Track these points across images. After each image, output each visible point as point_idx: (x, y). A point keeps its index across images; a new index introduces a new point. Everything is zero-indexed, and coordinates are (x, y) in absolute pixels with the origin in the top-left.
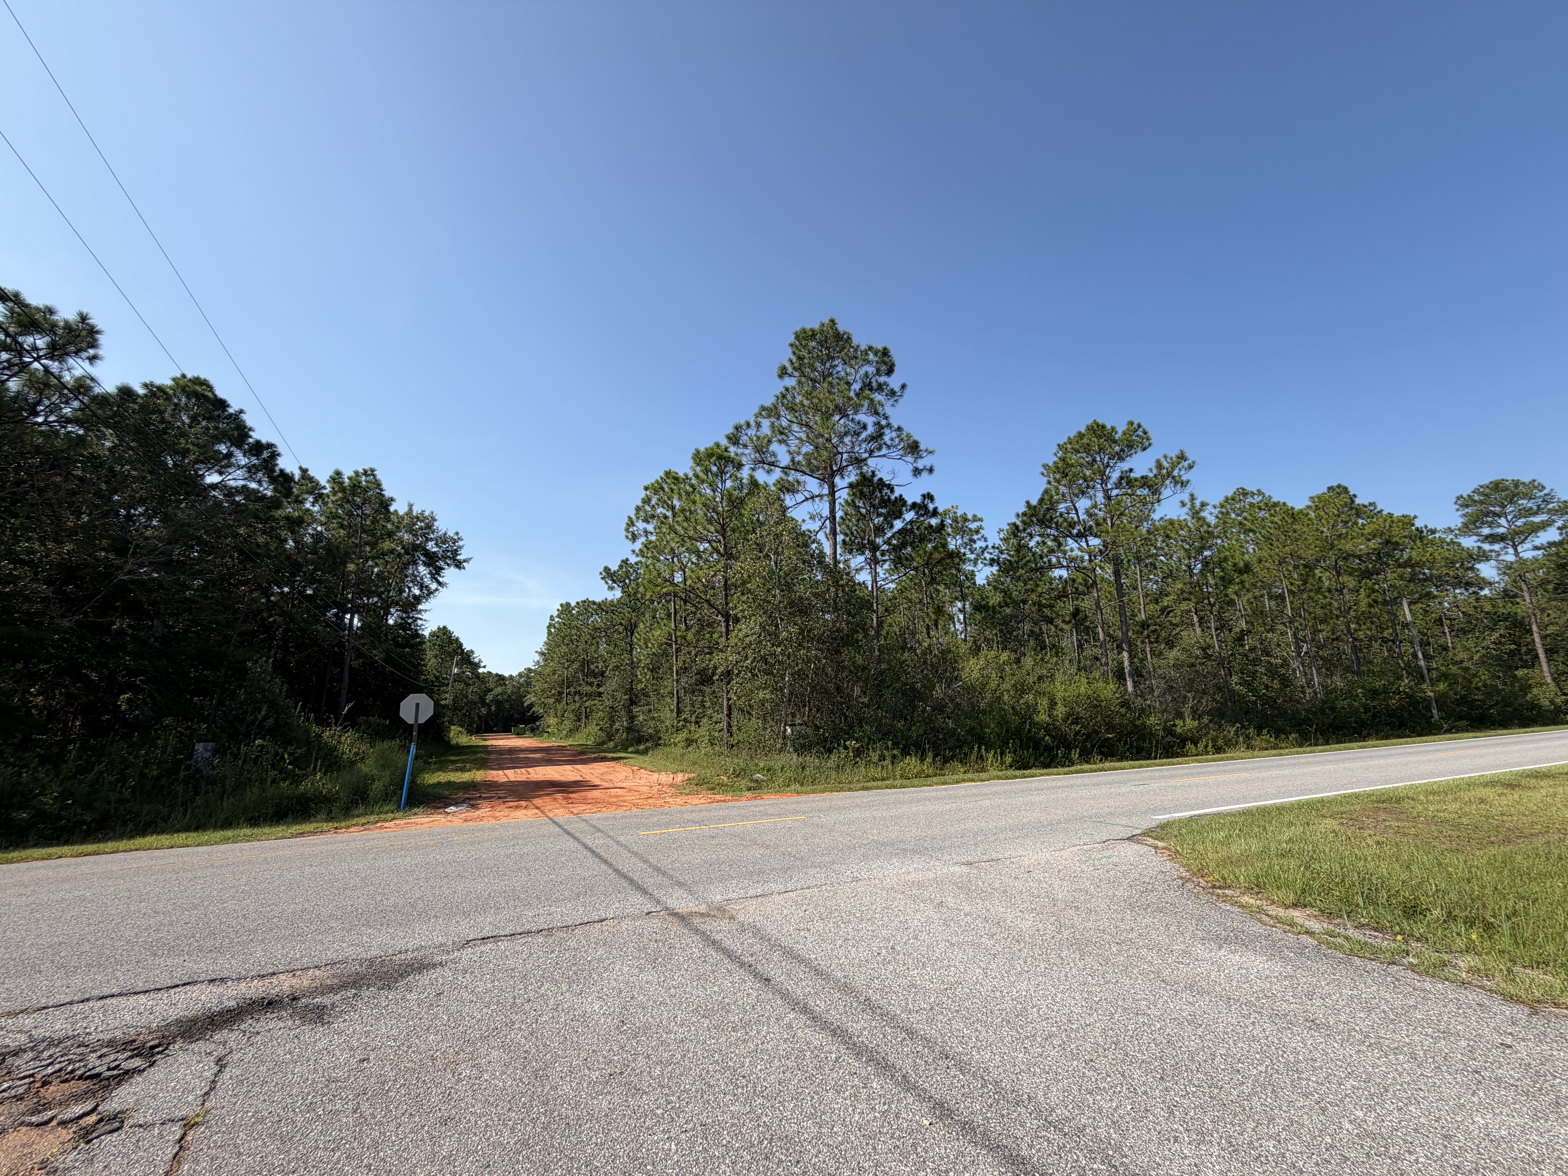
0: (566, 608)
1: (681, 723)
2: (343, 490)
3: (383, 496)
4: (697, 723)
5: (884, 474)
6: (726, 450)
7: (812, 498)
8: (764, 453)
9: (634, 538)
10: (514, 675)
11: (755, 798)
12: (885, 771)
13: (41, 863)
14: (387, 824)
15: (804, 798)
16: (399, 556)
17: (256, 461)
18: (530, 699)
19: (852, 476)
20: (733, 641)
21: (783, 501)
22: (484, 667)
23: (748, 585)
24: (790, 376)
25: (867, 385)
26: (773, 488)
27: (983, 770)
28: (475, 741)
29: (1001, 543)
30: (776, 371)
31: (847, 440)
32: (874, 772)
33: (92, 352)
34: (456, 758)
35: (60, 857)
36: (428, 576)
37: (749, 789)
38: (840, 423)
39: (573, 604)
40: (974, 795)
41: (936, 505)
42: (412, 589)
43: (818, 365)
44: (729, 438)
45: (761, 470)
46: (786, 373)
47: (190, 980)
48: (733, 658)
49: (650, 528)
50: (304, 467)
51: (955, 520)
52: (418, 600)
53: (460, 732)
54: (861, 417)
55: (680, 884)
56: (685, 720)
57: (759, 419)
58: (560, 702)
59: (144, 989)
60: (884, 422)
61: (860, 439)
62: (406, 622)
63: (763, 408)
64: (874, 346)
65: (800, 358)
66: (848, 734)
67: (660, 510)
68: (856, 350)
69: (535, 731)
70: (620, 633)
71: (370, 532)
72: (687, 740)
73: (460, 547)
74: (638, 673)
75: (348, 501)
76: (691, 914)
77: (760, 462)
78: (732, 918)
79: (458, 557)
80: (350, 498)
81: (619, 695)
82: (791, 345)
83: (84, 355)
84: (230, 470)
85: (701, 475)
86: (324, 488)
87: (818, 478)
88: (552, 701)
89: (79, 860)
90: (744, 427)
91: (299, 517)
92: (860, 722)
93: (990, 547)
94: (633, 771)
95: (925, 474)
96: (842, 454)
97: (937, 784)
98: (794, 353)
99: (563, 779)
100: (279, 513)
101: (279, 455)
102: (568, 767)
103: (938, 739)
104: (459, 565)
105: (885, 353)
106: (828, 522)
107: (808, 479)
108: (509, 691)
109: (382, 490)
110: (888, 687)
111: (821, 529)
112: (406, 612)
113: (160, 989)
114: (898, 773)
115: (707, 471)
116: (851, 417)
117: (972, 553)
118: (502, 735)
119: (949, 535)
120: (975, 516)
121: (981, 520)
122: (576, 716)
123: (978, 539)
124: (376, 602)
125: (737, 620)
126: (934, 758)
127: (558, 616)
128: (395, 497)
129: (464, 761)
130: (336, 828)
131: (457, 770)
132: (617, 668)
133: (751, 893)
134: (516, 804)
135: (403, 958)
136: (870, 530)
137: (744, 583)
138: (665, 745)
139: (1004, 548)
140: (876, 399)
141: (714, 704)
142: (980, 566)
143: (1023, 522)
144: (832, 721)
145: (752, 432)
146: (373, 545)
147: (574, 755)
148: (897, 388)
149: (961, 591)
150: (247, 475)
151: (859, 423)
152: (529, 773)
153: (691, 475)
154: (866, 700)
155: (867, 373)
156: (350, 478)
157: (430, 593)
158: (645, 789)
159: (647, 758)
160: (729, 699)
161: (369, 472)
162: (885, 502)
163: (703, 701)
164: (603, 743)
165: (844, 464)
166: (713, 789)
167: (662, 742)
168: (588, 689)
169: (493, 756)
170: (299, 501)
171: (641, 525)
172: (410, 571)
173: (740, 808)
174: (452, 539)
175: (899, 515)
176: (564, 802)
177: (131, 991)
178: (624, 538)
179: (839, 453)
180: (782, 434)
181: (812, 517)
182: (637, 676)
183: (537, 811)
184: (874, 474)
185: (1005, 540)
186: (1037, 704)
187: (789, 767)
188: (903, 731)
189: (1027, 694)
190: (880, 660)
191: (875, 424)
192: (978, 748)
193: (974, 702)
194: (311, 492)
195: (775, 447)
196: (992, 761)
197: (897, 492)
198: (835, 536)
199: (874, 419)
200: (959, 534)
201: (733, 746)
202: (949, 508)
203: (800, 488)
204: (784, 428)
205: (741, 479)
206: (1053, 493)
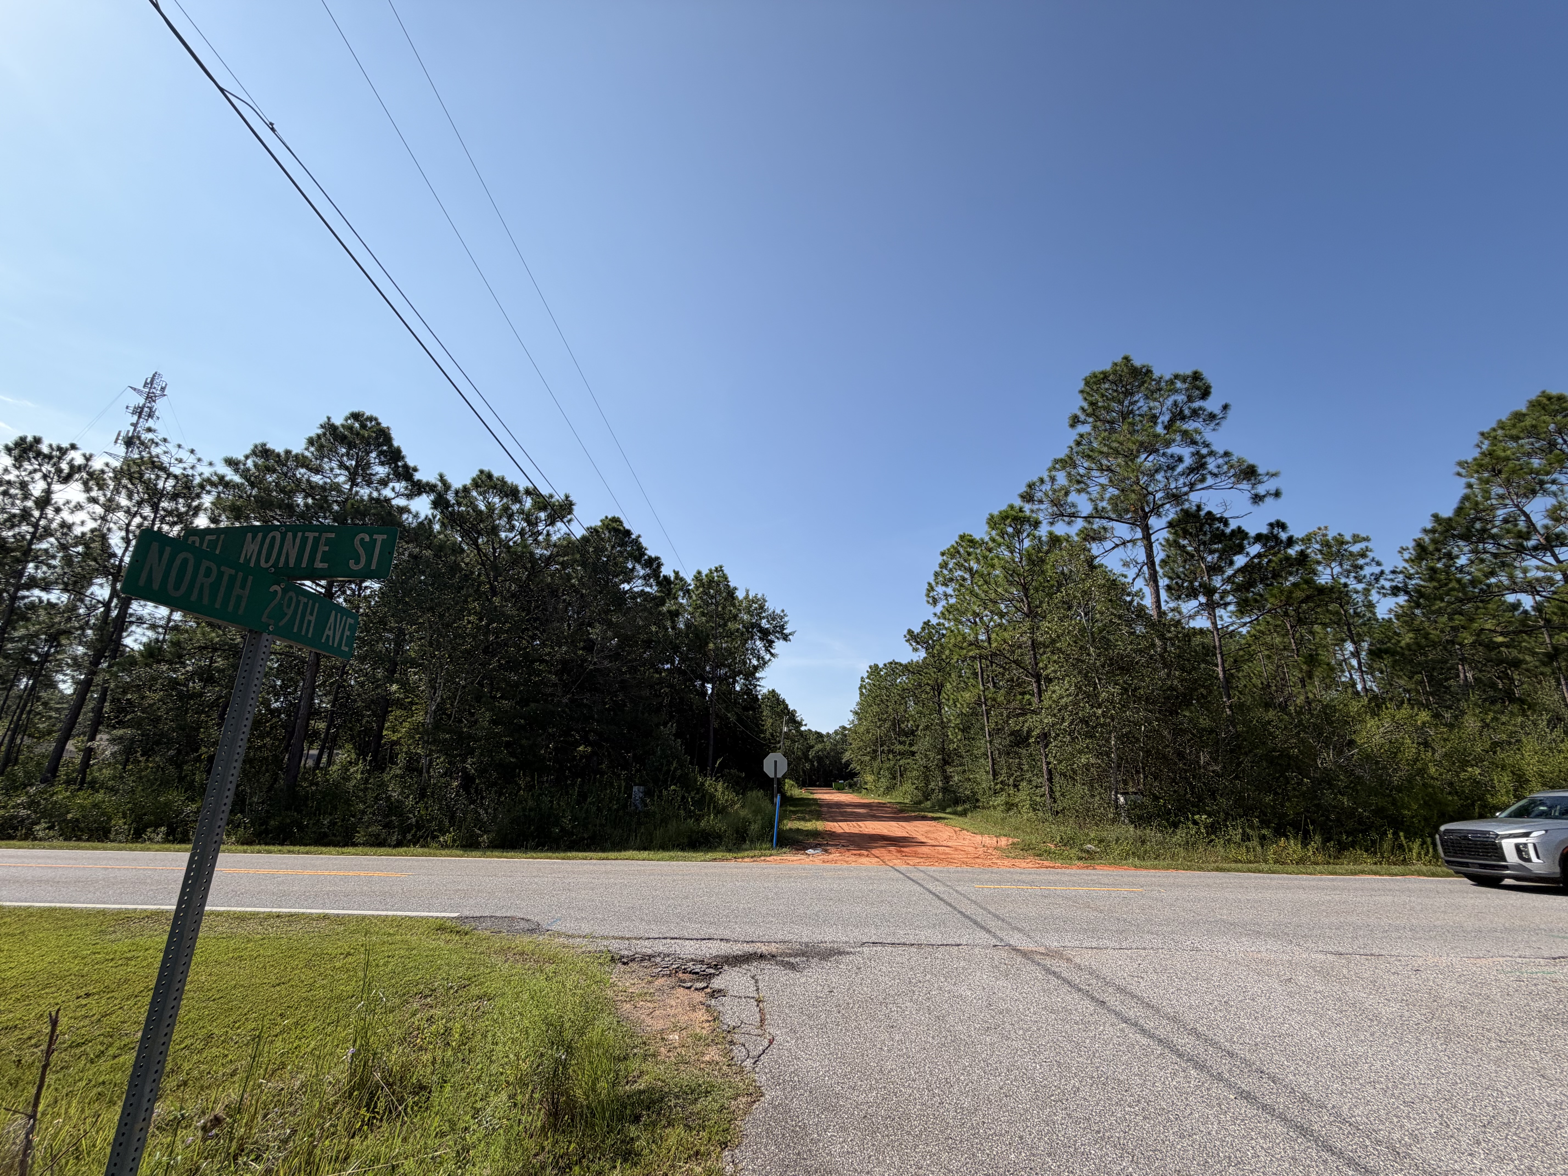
0: (874, 670)
1: (999, 786)
2: (703, 585)
3: (729, 586)
4: (1015, 786)
5: (1212, 508)
6: (1021, 510)
7: (1124, 543)
8: (1062, 506)
9: (935, 602)
10: (831, 733)
11: (1087, 867)
12: (1251, 853)
16: (742, 634)
17: (649, 571)
18: (846, 756)
19: (1171, 512)
20: (1047, 703)
21: (1089, 551)
22: (806, 725)
23: (1058, 645)
24: (1083, 423)
25: (1178, 415)
26: (1076, 539)
27: (1404, 862)
28: (808, 794)
29: (1407, 565)
30: (1066, 422)
31: (1159, 477)
32: (1233, 852)
33: (569, 517)
36: (763, 648)
37: (1080, 859)
38: (1147, 461)
39: (881, 666)
40: (1373, 889)
41: (1291, 533)
42: (752, 660)
43: (1114, 405)
44: (1022, 497)
45: (1060, 522)
46: (1079, 421)
48: (1049, 720)
49: (949, 591)
50: (677, 571)
51: (1326, 544)
52: (756, 668)
53: (793, 785)
54: (1174, 450)
55: (1019, 930)
56: (1002, 782)
57: (1053, 473)
58: (875, 760)
60: (1204, 451)
61: (1176, 473)
62: (749, 688)
63: (1056, 461)
64: (1181, 372)
65: (1092, 404)
66: (1198, 806)
67: (959, 573)
68: (1159, 382)
69: (854, 787)
70: (927, 693)
71: (722, 616)
72: (1007, 803)
73: (786, 622)
74: (949, 733)
75: (706, 594)
76: (1032, 952)
77: (1059, 516)
78: (1069, 959)
79: (785, 631)
80: (707, 591)
81: (931, 755)
82: (1082, 392)
84: (634, 580)
85: (998, 538)
86: (690, 585)
87: (1127, 523)
88: (867, 758)
90: (1038, 484)
91: (676, 609)
92: (1213, 794)
93: (1387, 571)
94: (955, 831)
95: (1269, 500)
96: (1154, 493)
97: (1321, 873)
98: (1086, 399)
99: (891, 834)
100: (664, 608)
101: (662, 564)
103: (1328, 819)
104: (786, 638)
105: (1196, 376)
106: (1145, 568)
107: (1116, 524)
108: (828, 748)
109: (728, 582)
110: (1246, 754)
111: (1138, 576)
112: (749, 680)
114: (1271, 856)
115: (1002, 534)
116: (1162, 452)
117: (1360, 581)
118: (825, 790)
119: (1319, 563)
120: (1355, 536)
121: (1367, 539)
122: (891, 774)
123: (1367, 564)
124: (726, 673)
125: (1049, 680)
126: (1323, 843)
127: (868, 677)
128: (737, 586)
129: (802, 812)
131: (799, 819)
132: (927, 728)
133: (1087, 945)
134: (858, 852)
136: (1202, 570)
137: (1053, 641)
138: (984, 808)
139: (1412, 571)
140: (1192, 428)
141: (1032, 767)
142: (1375, 596)
143: (1435, 539)
144: (1175, 791)
145: (1047, 487)
146: (724, 627)
147: (895, 813)
148: (1217, 411)
150: (644, 582)
151: (1172, 456)
152: (860, 826)
153: (987, 539)
154: (1217, 768)
155: (1175, 402)
156: (707, 576)
157: (765, 663)
158: (970, 849)
159: (966, 820)
160: (1048, 763)
161: (719, 569)
162: (1219, 536)
163: (1020, 764)
164: (920, 802)
165: (1159, 503)
166: (1040, 855)
167: (981, 804)
168: (898, 748)
169: (825, 809)
170: (675, 597)
171: (940, 589)
172: (750, 646)
173: (1071, 874)
174: (779, 616)
175: (1240, 549)
176: (899, 855)
178: (925, 602)
179: (1150, 493)
180: (1080, 483)
181: (1126, 564)
182: (948, 736)
183: (878, 859)
184: (1199, 508)
185: (1412, 561)
186: (1492, 780)
187: (1126, 839)
188: (1273, 807)
189: (1472, 766)
190: (1232, 721)
191: (1193, 454)
192: (1394, 834)
193: (1381, 776)
194: (681, 589)
195: (1073, 497)
196: (1419, 853)
197: (1233, 525)
198: (1156, 582)
199: (1192, 449)
200: (1334, 560)
201: (1057, 813)
202: (1311, 531)
203: (1108, 535)
204: (1082, 476)
205: (1040, 538)
206: (1479, 499)
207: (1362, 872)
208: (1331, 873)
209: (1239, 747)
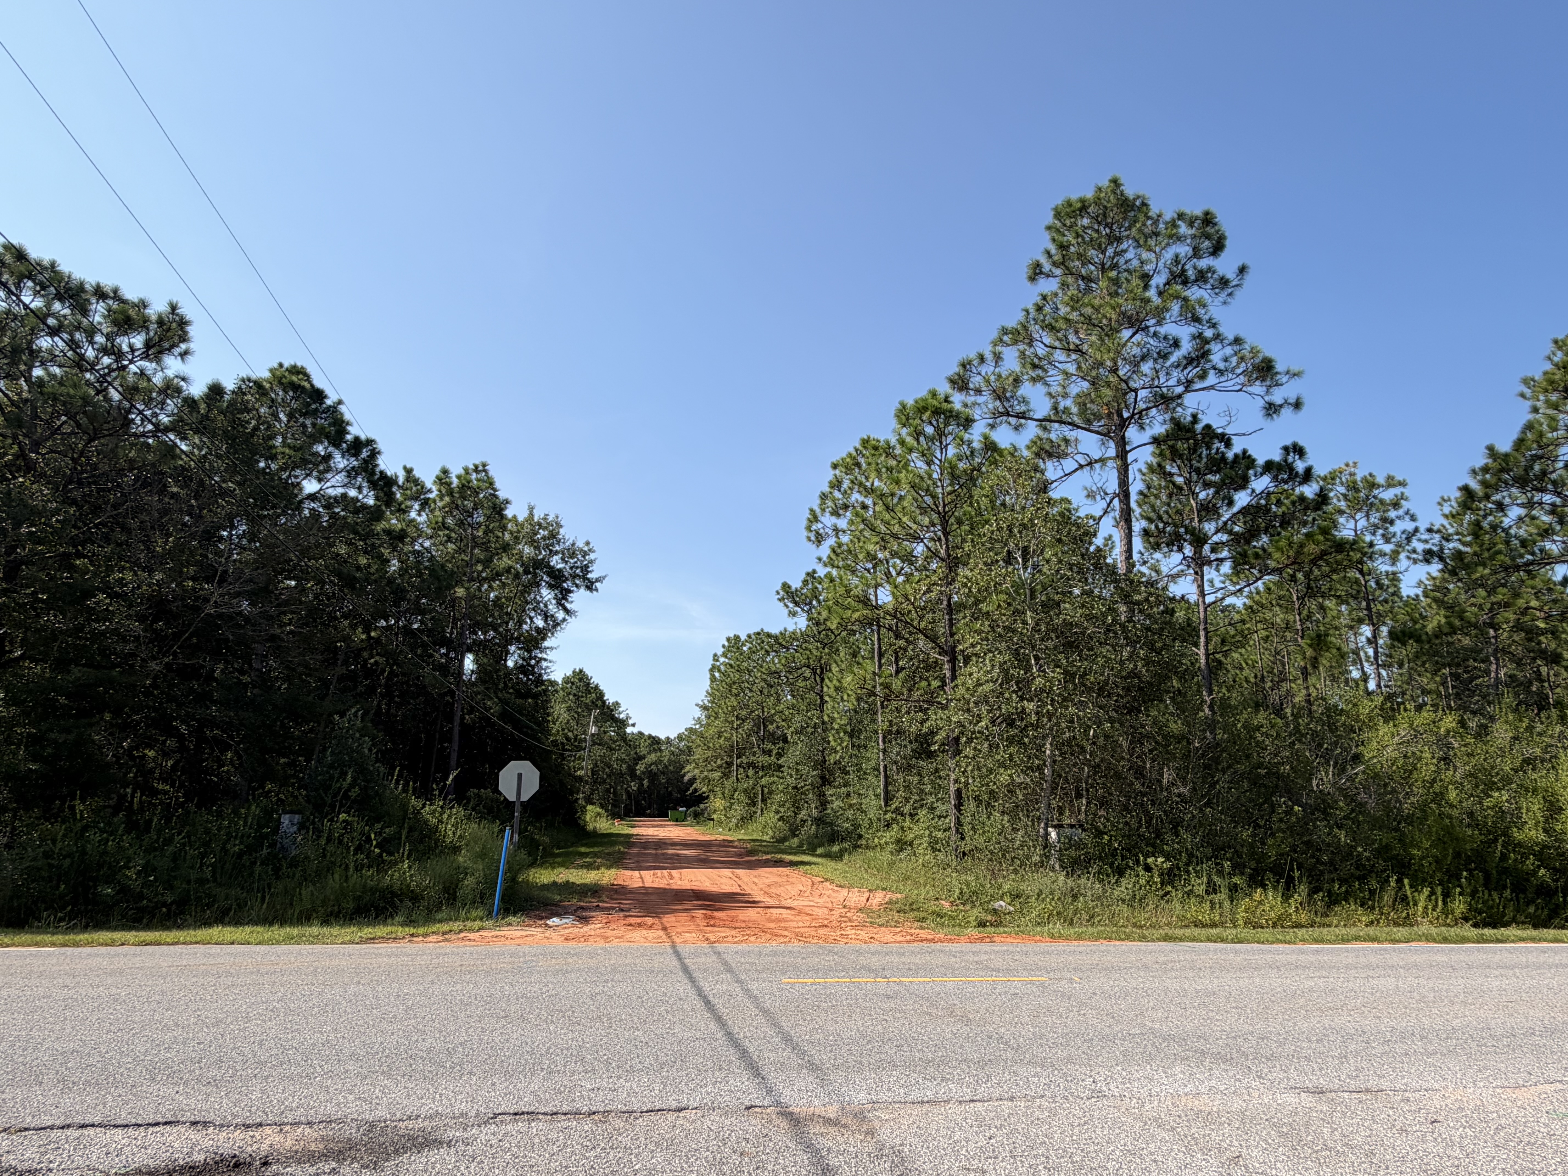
0: (734, 643)
1: (890, 815)
2: (451, 493)
3: (497, 497)
4: (913, 815)
5: (1212, 418)
6: (947, 400)
7: (1090, 464)
8: (1008, 400)
9: (819, 539)
10: (672, 737)
11: (982, 939)
12: (1217, 912)
13: (103, 950)
14: (471, 936)
15: (1061, 945)
16: (517, 576)
17: (355, 463)
18: (690, 771)
19: (1158, 425)
20: (960, 692)
21: (1043, 472)
22: (633, 725)
23: (983, 606)
24: (1048, 276)
25: (1179, 277)
26: (1026, 453)
27: (1407, 922)
28: (620, 827)
29: (1445, 522)
30: (1024, 271)
31: (1146, 367)
32: (1194, 910)
33: (183, 346)
34: (588, 850)
35: (123, 944)
36: (554, 602)
37: (982, 924)
38: (1134, 342)
39: (743, 637)
40: (1369, 966)
41: (1309, 463)
42: (535, 620)
43: (1092, 253)
44: (952, 381)
45: (1003, 426)
46: (1041, 273)
47: (173, 1119)
48: (959, 719)
49: (842, 523)
50: (408, 466)
51: (1353, 487)
52: (542, 634)
53: (599, 814)
54: (1169, 329)
55: (813, 1067)
56: (896, 811)
57: (999, 349)
58: (728, 778)
59: (125, 1122)
60: (1209, 333)
61: (1168, 364)
62: (529, 664)
63: (1005, 331)
64: (1187, 211)
65: (1063, 247)
66: (1154, 846)
67: (855, 497)
68: (1156, 222)
69: (698, 818)
70: (805, 679)
71: (485, 546)
72: (898, 841)
73: (591, 562)
74: (831, 739)
75: (457, 507)
76: (812, 1117)
77: (1002, 414)
78: (871, 1133)
79: (589, 576)
80: (459, 502)
81: (805, 770)
82: (1049, 228)
83: (177, 351)
84: (329, 476)
85: (910, 440)
86: (430, 491)
87: (1098, 433)
88: (718, 774)
89: (138, 948)
90: (975, 363)
91: (402, 530)
92: (1175, 827)
93: (1422, 529)
94: (813, 884)
95: (1287, 412)
96: (1136, 391)
97: (1303, 941)
98: (1054, 240)
99: (715, 889)
100: (380, 527)
101: (379, 453)
102: (727, 872)
103: (1319, 861)
104: (590, 586)
105: (1208, 219)
106: (1116, 501)
107: (1081, 434)
108: (666, 760)
109: (495, 490)
110: (1224, 770)
111: (1106, 512)
112: (529, 651)
113: (139, 1125)
114: (1241, 915)
115: (918, 434)
116: (1152, 330)
117: (1388, 541)
119: (1341, 512)
120: (1390, 478)
121: (1402, 484)
122: (750, 798)
123: (1399, 517)
124: (494, 638)
125: (967, 660)
126: (1310, 895)
127: (724, 655)
128: (510, 498)
129: (595, 855)
130: (412, 935)
132: (802, 729)
133: (915, 1095)
134: (639, 920)
135: (411, 1126)
136: (1191, 510)
137: (976, 602)
138: (868, 847)
139: (1451, 531)
140: (1193, 298)
141: (937, 788)
142: (1403, 562)
143: (1484, 484)
144: (1126, 823)
145: (988, 369)
146: (487, 563)
147: (740, 855)
148: (1231, 274)
149: (1368, 608)
150: (346, 480)
151: (1165, 338)
152: (672, 878)
153: (893, 441)
154: (1184, 790)
155: (1176, 256)
156: (459, 477)
157: (556, 625)
158: (821, 912)
159: (840, 865)
160: (957, 782)
161: (481, 468)
162: (1218, 463)
163: (921, 783)
164: (783, 840)
165: (1142, 405)
166: (923, 920)
167: (864, 842)
168: (764, 759)
169: (635, 850)
170: (403, 511)
171: (828, 520)
172: (532, 596)
173: (951, 954)
174: (581, 550)
175: (1243, 483)
176: (703, 923)
177: (112, 1123)
178: (805, 540)
179: (1131, 390)
180: (1038, 367)
181: (1091, 495)
182: (829, 742)
183: (661, 933)
184: (1195, 418)
185: (1453, 516)
186: (1520, 808)
187: (1052, 893)
188: (1252, 846)
189: (1499, 789)
190: (1211, 725)
191: (1194, 337)
192: (1397, 881)
193: (1389, 801)
194: (416, 498)
195: (1026, 389)
196: (1426, 908)
197: (1237, 447)
198: (1128, 521)
199: (1192, 329)
200: (1360, 510)
201: (964, 854)
202: (1336, 467)
203: (1070, 450)
204: (1040, 359)
205: (970, 442)
206: (1545, 428)
207: (1357, 938)
208: (1317, 941)
209: (1217, 760)
